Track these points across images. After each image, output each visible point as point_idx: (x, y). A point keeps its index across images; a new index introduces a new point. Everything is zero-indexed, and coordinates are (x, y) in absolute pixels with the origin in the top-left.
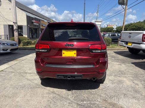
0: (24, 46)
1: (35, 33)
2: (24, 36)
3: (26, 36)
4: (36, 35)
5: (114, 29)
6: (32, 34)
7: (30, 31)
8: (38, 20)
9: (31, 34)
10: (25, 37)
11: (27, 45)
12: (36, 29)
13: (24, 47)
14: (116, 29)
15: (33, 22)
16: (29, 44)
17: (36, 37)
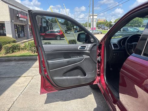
0: (7, 53)
1: (22, 31)
2: (7, 35)
3: (11, 36)
4: (23, 33)
5: (112, 24)
6: (18, 33)
7: (15, 28)
8: (25, 15)
9: (16, 32)
10: (8, 37)
11: (13, 52)
12: (23, 27)
13: (8, 55)
14: (114, 23)
15: (18, 17)
16: (15, 49)
17: (24, 36)
